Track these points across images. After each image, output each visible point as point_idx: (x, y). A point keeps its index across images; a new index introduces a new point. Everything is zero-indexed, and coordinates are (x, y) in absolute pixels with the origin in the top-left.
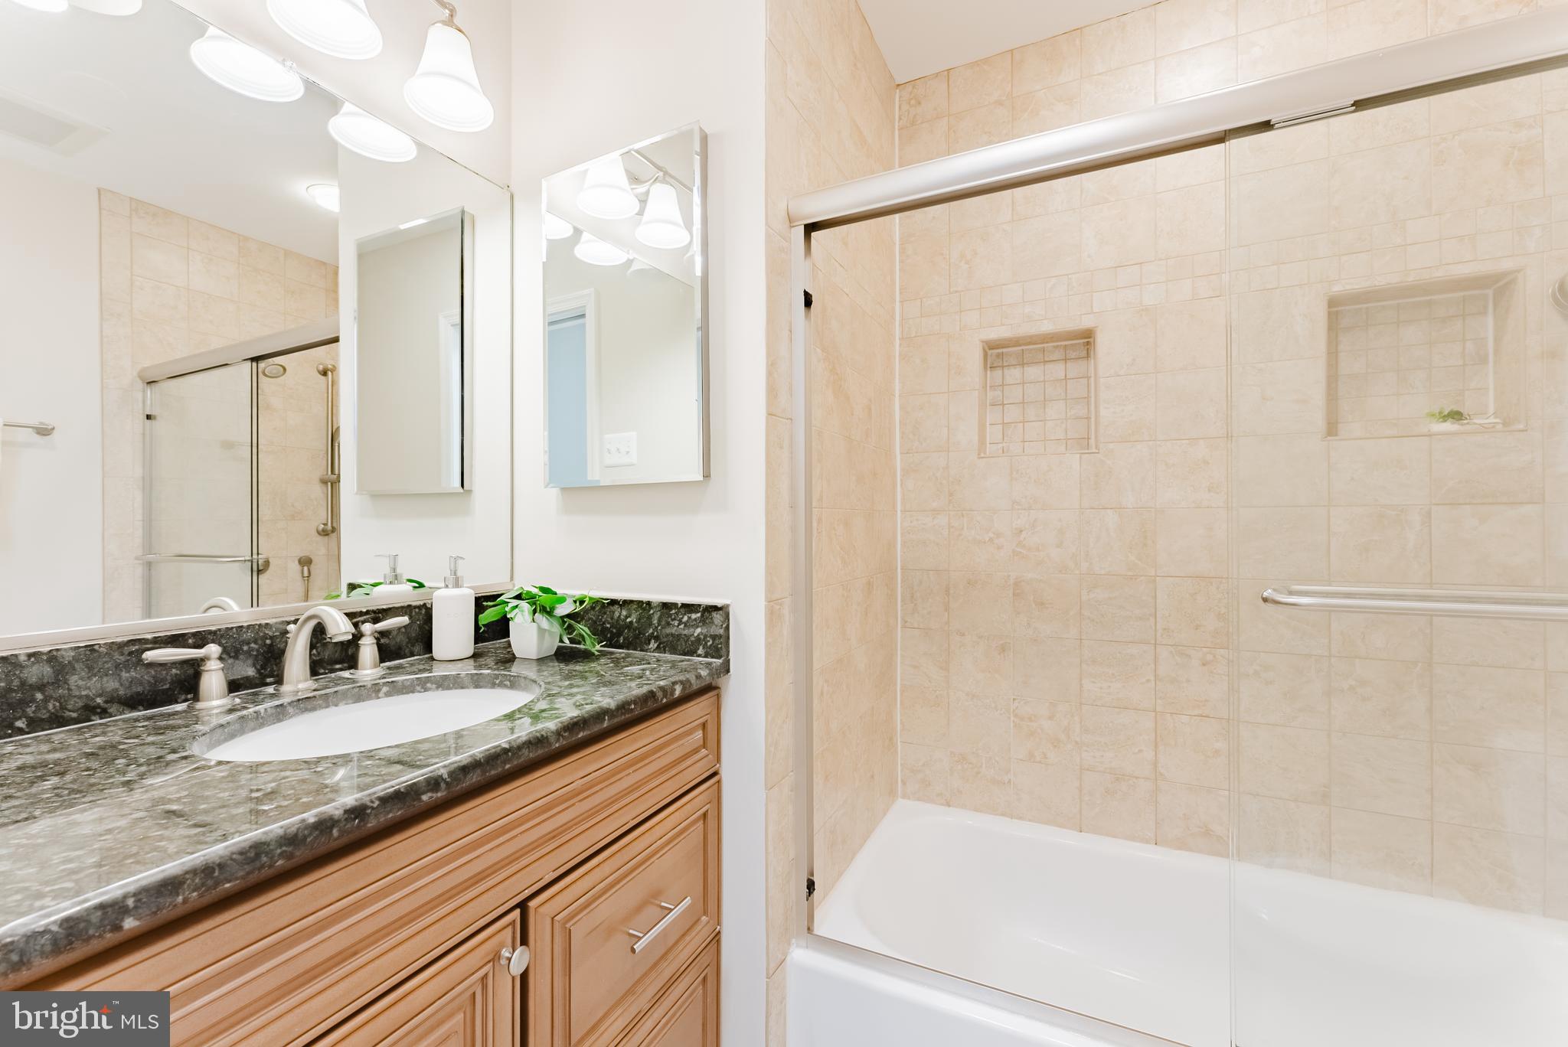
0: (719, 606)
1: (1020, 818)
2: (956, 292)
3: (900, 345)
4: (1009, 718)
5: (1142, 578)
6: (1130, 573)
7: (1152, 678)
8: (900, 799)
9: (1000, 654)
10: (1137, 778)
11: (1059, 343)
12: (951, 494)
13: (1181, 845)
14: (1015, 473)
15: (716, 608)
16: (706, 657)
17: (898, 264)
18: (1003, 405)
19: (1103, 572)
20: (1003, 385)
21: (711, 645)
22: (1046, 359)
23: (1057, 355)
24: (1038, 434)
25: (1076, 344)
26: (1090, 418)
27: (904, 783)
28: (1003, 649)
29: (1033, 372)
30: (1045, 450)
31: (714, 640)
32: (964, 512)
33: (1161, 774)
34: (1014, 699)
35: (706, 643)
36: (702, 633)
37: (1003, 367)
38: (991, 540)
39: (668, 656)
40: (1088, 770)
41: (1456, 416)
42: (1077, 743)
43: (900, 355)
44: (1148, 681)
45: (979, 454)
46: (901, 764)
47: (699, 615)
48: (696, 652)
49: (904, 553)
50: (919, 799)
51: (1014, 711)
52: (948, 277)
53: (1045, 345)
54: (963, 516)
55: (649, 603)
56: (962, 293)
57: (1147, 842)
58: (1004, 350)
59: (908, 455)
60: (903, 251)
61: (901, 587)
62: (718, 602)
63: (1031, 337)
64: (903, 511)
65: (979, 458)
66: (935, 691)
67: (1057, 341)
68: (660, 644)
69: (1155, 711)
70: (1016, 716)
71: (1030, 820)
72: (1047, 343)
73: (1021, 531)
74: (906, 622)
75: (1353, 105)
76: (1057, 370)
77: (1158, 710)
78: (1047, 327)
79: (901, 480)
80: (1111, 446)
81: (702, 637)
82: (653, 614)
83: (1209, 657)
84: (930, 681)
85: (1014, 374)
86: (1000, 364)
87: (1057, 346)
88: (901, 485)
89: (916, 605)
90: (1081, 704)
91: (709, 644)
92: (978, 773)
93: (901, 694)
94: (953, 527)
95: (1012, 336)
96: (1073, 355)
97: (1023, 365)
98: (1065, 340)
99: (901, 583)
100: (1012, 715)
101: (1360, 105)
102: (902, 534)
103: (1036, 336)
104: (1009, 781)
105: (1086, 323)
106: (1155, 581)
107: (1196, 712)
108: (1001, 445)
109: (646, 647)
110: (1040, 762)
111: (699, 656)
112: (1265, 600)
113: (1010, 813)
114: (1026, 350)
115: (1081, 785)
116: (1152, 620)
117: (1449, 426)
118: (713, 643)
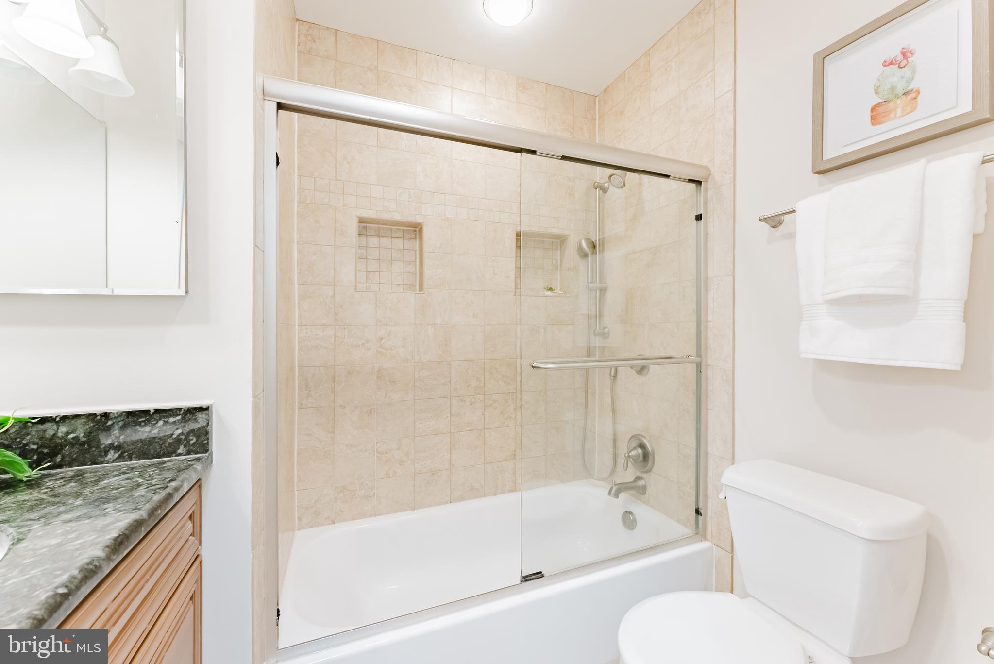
0: (205, 407)
1: (381, 515)
2: (341, 180)
3: (298, 206)
4: (374, 455)
5: (445, 363)
6: (440, 361)
7: (449, 416)
8: (296, 532)
9: (368, 416)
10: (442, 470)
11: (400, 228)
12: (336, 315)
13: (462, 499)
14: (378, 303)
15: (201, 409)
16: (188, 453)
17: (296, 148)
18: (367, 259)
19: (426, 361)
20: (367, 247)
21: (194, 443)
22: (393, 235)
23: (399, 234)
24: (388, 280)
25: (409, 230)
26: (416, 274)
27: (300, 519)
28: (370, 413)
29: (385, 242)
30: (392, 290)
31: (198, 437)
32: (346, 327)
33: (453, 465)
34: (377, 443)
35: (188, 442)
36: (182, 434)
37: (367, 235)
38: (363, 344)
39: (135, 463)
40: (418, 473)
41: (551, 289)
42: (412, 460)
43: (298, 213)
44: (447, 417)
45: (356, 290)
46: (298, 507)
47: (179, 418)
48: (175, 452)
49: (301, 355)
50: (311, 527)
51: (377, 449)
52: (335, 169)
53: (392, 227)
54: (345, 329)
55: (106, 415)
56: (345, 182)
57: (446, 503)
58: (368, 225)
59: (304, 286)
60: (300, 140)
61: (298, 379)
62: (203, 403)
63: (387, 220)
64: (300, 326)
65: (356, 292)
66: (324, 448)
67: (400, 226)
68: (123, 453)
69: (450, 433)
70: (378, 452)
71: (387, 514)
72: (394, 226)
73: (382, 339)
74: (302, 404)
75: (561, 157)
76: (399, 243)
77: (452, 432)
78: (397, 217)
79: (299, 303)
80: (431, 290)
81: (183, 437)
82: (112, 425)
83: (473, 400)
84: (320, 443)
85: (373, 241)
86: (365, 233)
87: (398, 229)
88: (298, 306)
89: (310, 391)
90: (415, 437)
91: (192, 442)
92: (355, 495)
93: (298, 456)
94: (338, 336)
95: (376, 218)
96: (407, 236)
97: (379, 236)
98: (404, 227)
99: (298, 377)
100: (376, 452)
101: (564, 158)
102: (299, 342)
103: (391, 221)
104: (374, 495)
105: (418, 219)
106: (450, 364)
107: (468, 429)
108: (365, 284)
109: (102, 460)
110: (393, 477)
111: (180, 455)
112: (534, 367)
113: (375, 513)
114: (381, 227)
115: (414, 483)
116: (449, 384)
117: (549, 293)
118: (197, 440)
